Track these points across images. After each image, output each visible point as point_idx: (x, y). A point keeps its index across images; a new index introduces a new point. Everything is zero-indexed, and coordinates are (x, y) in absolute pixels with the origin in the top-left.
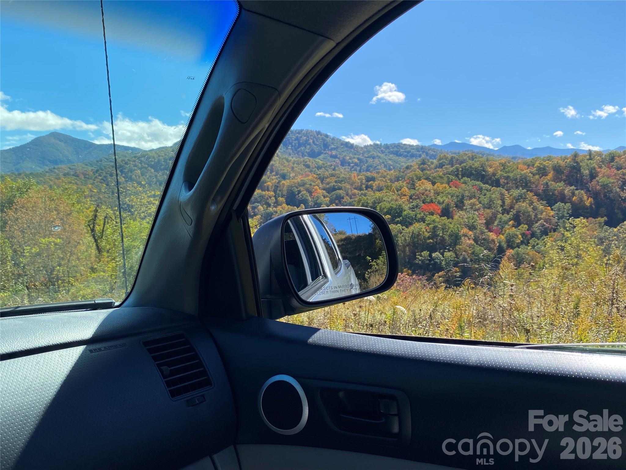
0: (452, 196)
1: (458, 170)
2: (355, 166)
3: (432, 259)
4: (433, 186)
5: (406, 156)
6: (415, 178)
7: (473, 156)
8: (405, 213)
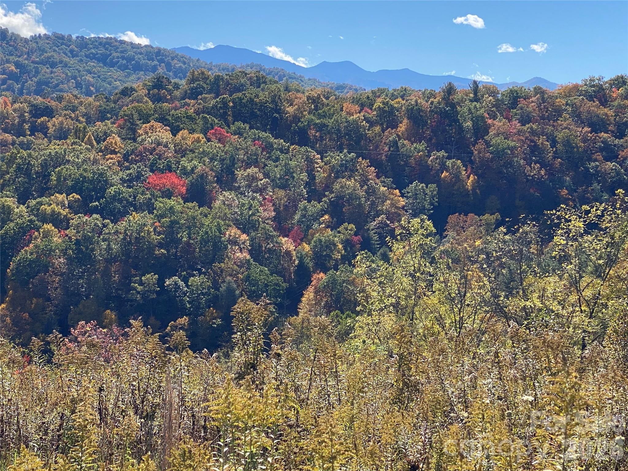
0: (212, 159)
1: (225, 103)
2: (9, 79)
3: (163, 289)
4: (174, 135)
5: (123, 68)
6: (136, 116)
7: (258, 78)
8: (112, 190)
